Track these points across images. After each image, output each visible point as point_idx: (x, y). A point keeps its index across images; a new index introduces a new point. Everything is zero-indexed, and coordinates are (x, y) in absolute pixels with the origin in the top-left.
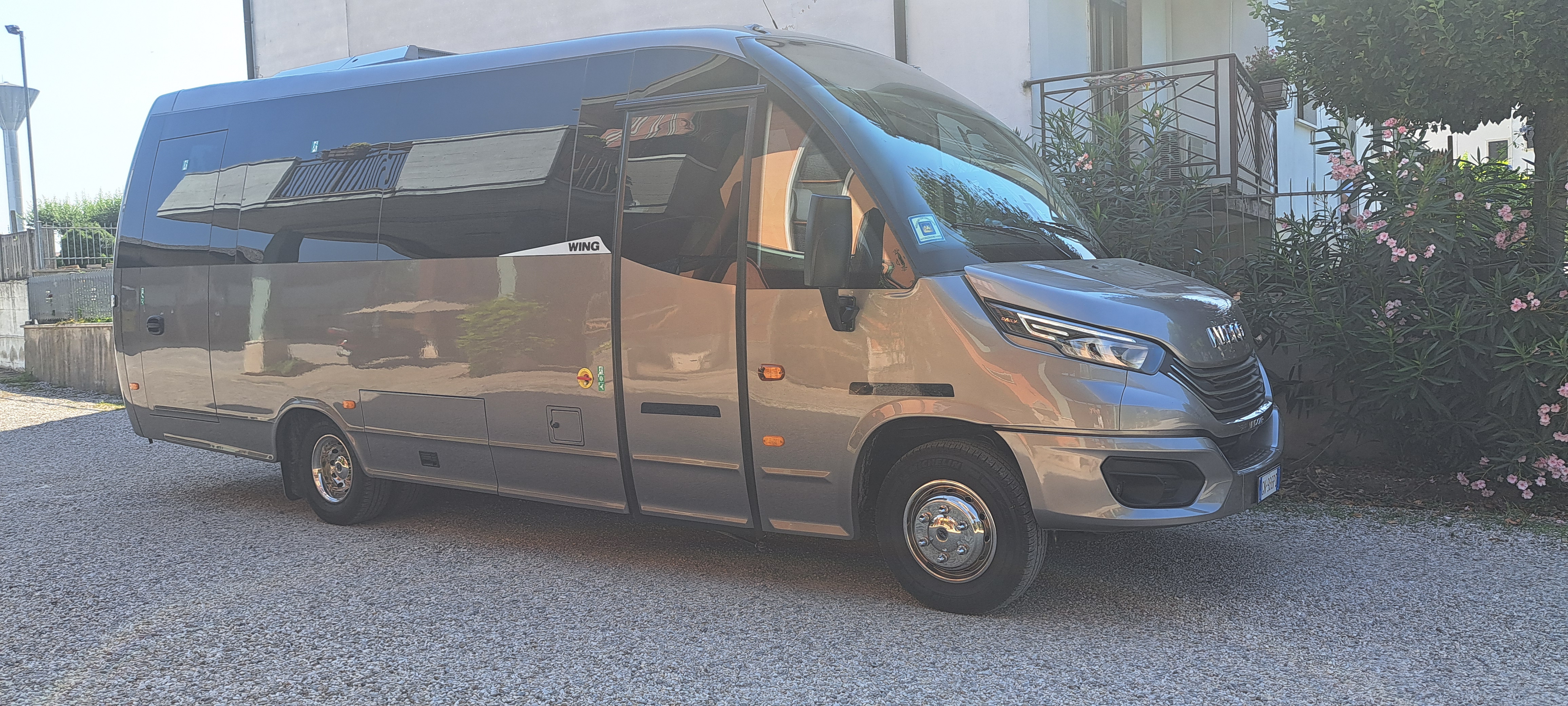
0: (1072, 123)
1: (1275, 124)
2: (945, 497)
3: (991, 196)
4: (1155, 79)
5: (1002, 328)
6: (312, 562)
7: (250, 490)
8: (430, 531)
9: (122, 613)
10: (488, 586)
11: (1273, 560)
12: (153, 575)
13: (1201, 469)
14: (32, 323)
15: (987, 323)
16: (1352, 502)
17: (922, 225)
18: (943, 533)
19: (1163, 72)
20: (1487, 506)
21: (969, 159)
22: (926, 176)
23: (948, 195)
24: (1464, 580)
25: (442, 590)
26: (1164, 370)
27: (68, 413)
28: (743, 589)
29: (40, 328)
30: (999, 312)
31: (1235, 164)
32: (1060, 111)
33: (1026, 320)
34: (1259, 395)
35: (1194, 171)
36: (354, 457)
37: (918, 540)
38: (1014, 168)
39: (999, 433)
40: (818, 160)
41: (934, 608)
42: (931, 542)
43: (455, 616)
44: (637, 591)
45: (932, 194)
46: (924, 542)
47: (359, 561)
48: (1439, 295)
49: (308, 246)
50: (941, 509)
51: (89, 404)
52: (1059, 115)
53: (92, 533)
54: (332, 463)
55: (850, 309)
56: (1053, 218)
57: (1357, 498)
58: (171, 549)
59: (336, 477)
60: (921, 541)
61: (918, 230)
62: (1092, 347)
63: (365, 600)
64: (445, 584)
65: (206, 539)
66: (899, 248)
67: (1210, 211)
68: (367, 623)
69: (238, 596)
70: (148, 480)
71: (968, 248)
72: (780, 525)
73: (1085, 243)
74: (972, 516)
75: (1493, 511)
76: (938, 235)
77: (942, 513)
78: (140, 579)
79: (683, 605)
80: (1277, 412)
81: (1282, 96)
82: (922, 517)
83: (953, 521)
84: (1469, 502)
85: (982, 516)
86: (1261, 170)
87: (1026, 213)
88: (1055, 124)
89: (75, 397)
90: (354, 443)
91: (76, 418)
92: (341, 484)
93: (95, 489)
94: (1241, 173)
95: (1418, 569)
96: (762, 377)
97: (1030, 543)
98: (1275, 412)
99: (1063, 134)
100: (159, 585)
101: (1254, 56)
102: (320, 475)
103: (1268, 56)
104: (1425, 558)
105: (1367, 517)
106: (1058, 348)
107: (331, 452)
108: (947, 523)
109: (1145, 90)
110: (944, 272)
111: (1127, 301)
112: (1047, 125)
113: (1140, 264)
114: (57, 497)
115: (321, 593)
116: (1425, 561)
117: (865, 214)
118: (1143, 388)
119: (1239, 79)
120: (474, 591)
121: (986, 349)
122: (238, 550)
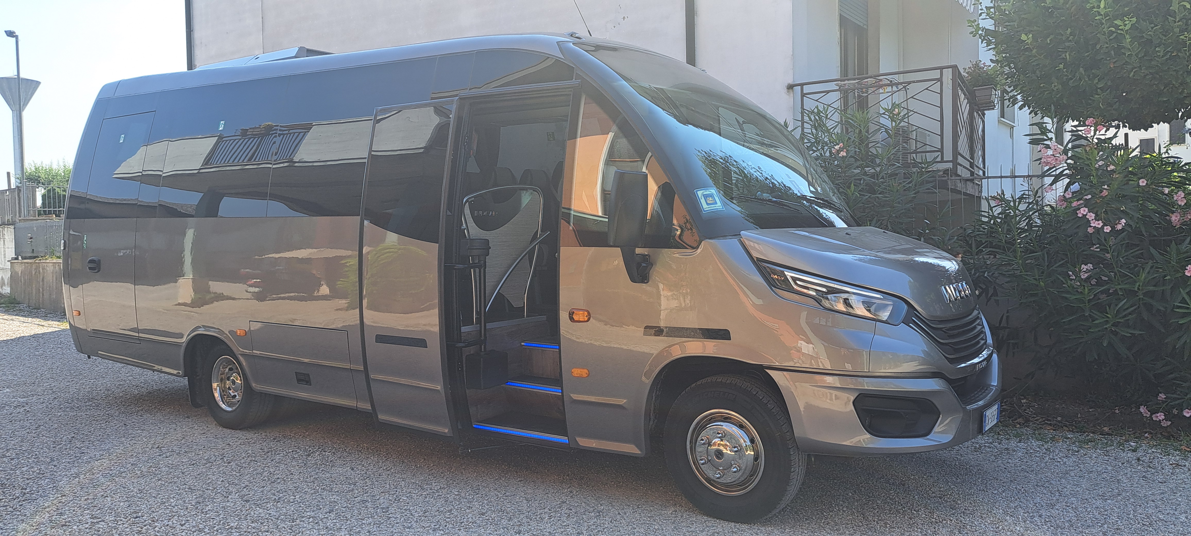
0: (826, 118)
1: (983, 122)
2: (722, 423)
3: (761, 173)
4: (891, 84)
5: (771, 284)
6: (205, 462)
7: (166, 397)
8: (304, 436)
9: (42, 504)
10: (344, 486)
11: (992, 478)
12: (74, 471)
13: (937, 405)
14: (17, 259)
15: (759, 279)
16: (1052, 427)
17: (706, 197)
18: (719, 454)
19: (897, 78)
20: (1163, 433)
21: (743, 143)
22: (709, 157)
23: (727, 173)
24: (1153, 501)
25: (306, 490)
26: (906, 322)
27: (37, 330)
28: (553, 495)
29: (22, 263)
30: (769, 270)
31: (956, 153)
32: (817, 107)
33: (792, 277)
34: (983, 342)
35: (924, 158)
36: (244, 375)
37: (699, 458)
38: (779, 151)
39: (767, 371)
40: (623, 143)
41: (710, 516)
42: (709, 461)
43: (313, 514)
44: (466, 494)
45: (714, 171)
46: (704, 461)
47: (243, 461)
48: (1124, 260)
49: (228, 205)
50: (719, 433)
51: (55, 322)
52: (816, 110)
53: (34, 432)
54: (228, 379)
55: (645, 265)
56: (811, 192)
57: (1055, 425)
58: (94, 447)
59: (231, 390)
60: (701, 460)
61: (703, 201)
62: (846, 302)
63: (242, 497)
64: (309, 484)
65: (123, 439)
66: (686, 213)
67: (936, 189)
68: (241, 518)
69: (139, 490)
70: (88, 387)
71: (743, 216)
72: (584, 442)
73: (839, 213)
74: (744, 440)
75: (1168, 438)
76: (719, 205)
77: (719, 438)
78: (63, 473)
79: (503, 508)
80: (996, 355)
81: (991, 99)
82: (702, 440)
83: (728, 444)
84: (1148, 430)
85: (752, 441)
86: (974, 157)
87: (789, 187)
88: (813, 118)
89: (45, 317)
90: (244, 364)
91: (43, 334)
92: (235, 396)
93: (45, 393)
94: (960, 160)
95: (1113, 490)
96: (571, 319)
97: (792, 464)
98: (995, 356)
99: (819, 125)
100: (77, 479)
101: (969, 68)
102: (218, 388)
103: (980, 68)
104: (1118, 480)
105: (1066, 442)
106: (819, 302)
107: (227, 370)
108: (722, 445)
109: (882, 93)
110: (724, 236)
111: (870, 261)
112: (806, 118)
113: (884, 232)
114: (14, 399)
115: (207, 489)
116: (1119, 483)
117: (659, 187)
118: (890, 337)
119: (959, 85)
120: (332, 491)
121: (759, 302)
122: (148, 449)
